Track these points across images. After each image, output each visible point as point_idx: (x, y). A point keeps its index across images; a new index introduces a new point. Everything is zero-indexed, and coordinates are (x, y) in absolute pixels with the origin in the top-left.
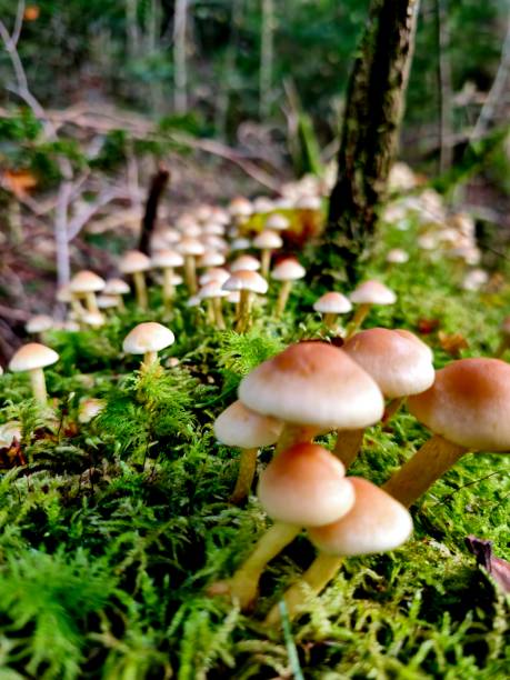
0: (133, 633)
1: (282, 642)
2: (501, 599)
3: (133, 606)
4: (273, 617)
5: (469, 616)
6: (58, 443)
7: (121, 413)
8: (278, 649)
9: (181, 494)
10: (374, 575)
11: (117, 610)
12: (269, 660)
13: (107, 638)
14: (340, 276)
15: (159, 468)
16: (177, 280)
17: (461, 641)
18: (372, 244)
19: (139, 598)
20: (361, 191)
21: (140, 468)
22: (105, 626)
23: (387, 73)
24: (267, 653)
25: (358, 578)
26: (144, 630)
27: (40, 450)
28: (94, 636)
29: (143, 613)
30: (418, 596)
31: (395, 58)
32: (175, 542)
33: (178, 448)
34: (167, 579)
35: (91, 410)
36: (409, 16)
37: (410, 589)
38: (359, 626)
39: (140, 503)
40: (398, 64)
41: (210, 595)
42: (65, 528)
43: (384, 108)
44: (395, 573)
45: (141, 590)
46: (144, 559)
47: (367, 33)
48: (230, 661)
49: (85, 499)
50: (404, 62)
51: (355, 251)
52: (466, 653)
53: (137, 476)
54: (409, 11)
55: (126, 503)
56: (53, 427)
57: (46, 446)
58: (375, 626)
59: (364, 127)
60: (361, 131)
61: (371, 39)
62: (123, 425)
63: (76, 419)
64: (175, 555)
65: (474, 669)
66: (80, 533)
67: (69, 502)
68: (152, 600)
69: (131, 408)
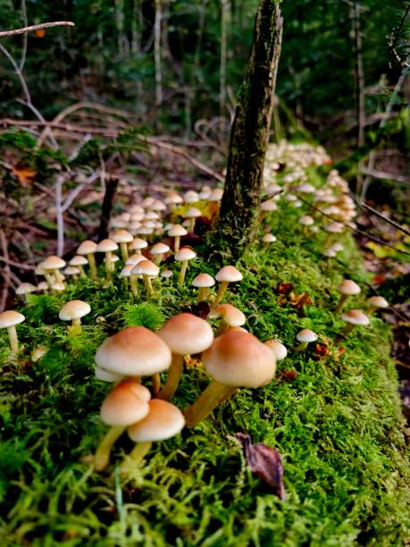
0: (36, 482)
1: (114, 488)
2: (243, 469)
3: (38, 467)
4: (113, 475)
5: (228, 479)
6: (17, 374)
7: (54, 357)
8: (111, 492)
9: (80, 406)
10: (184, 454)
11: (30, 470)
12: (105, 497)
13: (21, 484)
14: (227, 254)
15: (73, 389)
16: (116, 259)
17: (219, 493)
18: (249, 232)
19: (43, 463)
20: (240, 197)
21: (60, 390)
22: (22, 477)
23: (257, 117)
24: (104, 493)
25: (173, 455)
26: (43, 481)
27: (6, 379)
28: (14, 483)
29: (44, 472)
30: (203, 466)
31: (262, 108)
32: (68, 433)
33: (86, 378)
34: (61, 454)
35: (38, 354)
36: (271, 79)
37: (199, 462)
38: (162, 482)
39: (54, 412)
40: (264, 111)
41: (81, 463)
42: (12, 426)
43: (255, 140)
44: (196, 453)
45: (44, 459)
46: (47, 442)
47: (243, 89)
48: (83, 497)
49: (25, 409)
50: (268, 109)
51: (236, 237)
52: (220, 499)
53: (58, 395)
54: (270, 75)
55: (46, 412)
56: (16, 364)
57: (10, 377)
58: (172, 481)
59: (242, 153)
60: (241, 155)
61: (246, 93)
62: (55, 364)
63: (30, 359)
64: (68, 441)
65: (221, 508)
66: (20, 427)
67: (16, 411)
68: (50, 465)
69: (61, 354)
